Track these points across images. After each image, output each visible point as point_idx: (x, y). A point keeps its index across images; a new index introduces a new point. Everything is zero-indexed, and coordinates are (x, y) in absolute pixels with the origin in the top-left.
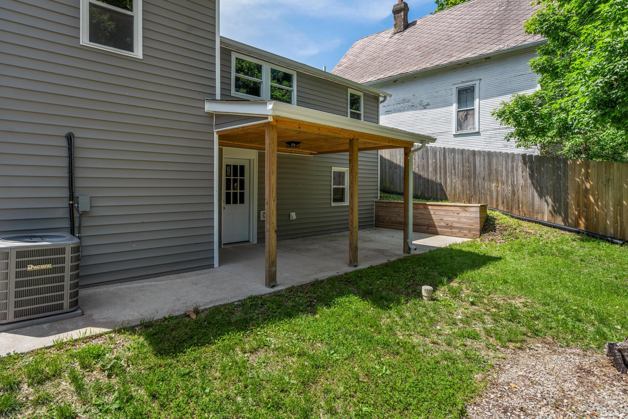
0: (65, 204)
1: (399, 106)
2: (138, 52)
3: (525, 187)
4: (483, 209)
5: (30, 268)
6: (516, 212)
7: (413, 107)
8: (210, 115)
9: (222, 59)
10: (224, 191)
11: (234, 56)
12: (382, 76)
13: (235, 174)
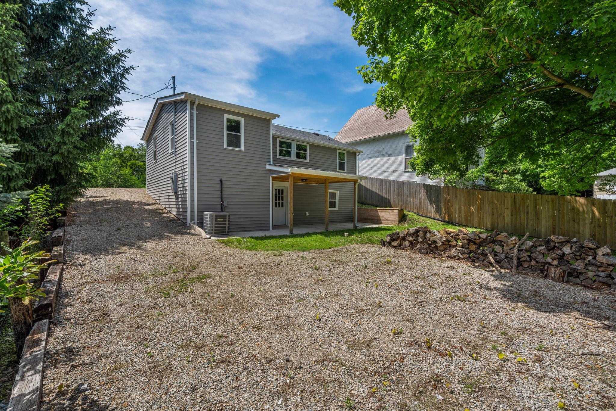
0: (220, 203)
1: (376, 154)
2: (242, 148)
3: (424, 200)
4: (401, 211)
5: (218, 220)
6: (421, 213)
7: (383, 155)
8: (269, 170)
9: (273, 150)
10: (274, 201)
11: (278, 140)
12: (366, 137)
13: (279, 194)
